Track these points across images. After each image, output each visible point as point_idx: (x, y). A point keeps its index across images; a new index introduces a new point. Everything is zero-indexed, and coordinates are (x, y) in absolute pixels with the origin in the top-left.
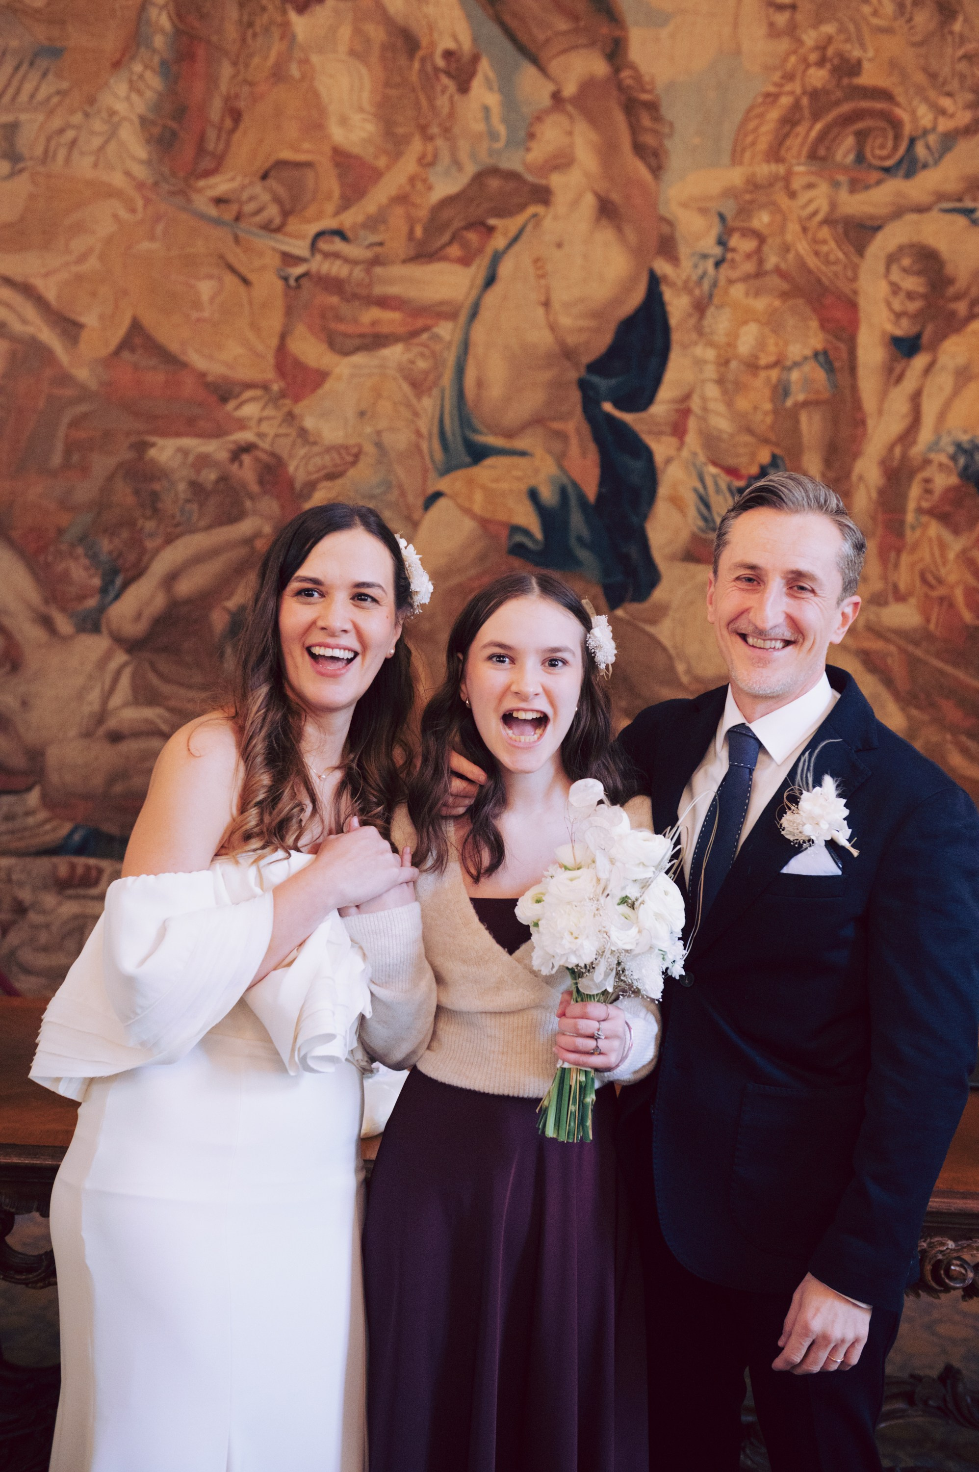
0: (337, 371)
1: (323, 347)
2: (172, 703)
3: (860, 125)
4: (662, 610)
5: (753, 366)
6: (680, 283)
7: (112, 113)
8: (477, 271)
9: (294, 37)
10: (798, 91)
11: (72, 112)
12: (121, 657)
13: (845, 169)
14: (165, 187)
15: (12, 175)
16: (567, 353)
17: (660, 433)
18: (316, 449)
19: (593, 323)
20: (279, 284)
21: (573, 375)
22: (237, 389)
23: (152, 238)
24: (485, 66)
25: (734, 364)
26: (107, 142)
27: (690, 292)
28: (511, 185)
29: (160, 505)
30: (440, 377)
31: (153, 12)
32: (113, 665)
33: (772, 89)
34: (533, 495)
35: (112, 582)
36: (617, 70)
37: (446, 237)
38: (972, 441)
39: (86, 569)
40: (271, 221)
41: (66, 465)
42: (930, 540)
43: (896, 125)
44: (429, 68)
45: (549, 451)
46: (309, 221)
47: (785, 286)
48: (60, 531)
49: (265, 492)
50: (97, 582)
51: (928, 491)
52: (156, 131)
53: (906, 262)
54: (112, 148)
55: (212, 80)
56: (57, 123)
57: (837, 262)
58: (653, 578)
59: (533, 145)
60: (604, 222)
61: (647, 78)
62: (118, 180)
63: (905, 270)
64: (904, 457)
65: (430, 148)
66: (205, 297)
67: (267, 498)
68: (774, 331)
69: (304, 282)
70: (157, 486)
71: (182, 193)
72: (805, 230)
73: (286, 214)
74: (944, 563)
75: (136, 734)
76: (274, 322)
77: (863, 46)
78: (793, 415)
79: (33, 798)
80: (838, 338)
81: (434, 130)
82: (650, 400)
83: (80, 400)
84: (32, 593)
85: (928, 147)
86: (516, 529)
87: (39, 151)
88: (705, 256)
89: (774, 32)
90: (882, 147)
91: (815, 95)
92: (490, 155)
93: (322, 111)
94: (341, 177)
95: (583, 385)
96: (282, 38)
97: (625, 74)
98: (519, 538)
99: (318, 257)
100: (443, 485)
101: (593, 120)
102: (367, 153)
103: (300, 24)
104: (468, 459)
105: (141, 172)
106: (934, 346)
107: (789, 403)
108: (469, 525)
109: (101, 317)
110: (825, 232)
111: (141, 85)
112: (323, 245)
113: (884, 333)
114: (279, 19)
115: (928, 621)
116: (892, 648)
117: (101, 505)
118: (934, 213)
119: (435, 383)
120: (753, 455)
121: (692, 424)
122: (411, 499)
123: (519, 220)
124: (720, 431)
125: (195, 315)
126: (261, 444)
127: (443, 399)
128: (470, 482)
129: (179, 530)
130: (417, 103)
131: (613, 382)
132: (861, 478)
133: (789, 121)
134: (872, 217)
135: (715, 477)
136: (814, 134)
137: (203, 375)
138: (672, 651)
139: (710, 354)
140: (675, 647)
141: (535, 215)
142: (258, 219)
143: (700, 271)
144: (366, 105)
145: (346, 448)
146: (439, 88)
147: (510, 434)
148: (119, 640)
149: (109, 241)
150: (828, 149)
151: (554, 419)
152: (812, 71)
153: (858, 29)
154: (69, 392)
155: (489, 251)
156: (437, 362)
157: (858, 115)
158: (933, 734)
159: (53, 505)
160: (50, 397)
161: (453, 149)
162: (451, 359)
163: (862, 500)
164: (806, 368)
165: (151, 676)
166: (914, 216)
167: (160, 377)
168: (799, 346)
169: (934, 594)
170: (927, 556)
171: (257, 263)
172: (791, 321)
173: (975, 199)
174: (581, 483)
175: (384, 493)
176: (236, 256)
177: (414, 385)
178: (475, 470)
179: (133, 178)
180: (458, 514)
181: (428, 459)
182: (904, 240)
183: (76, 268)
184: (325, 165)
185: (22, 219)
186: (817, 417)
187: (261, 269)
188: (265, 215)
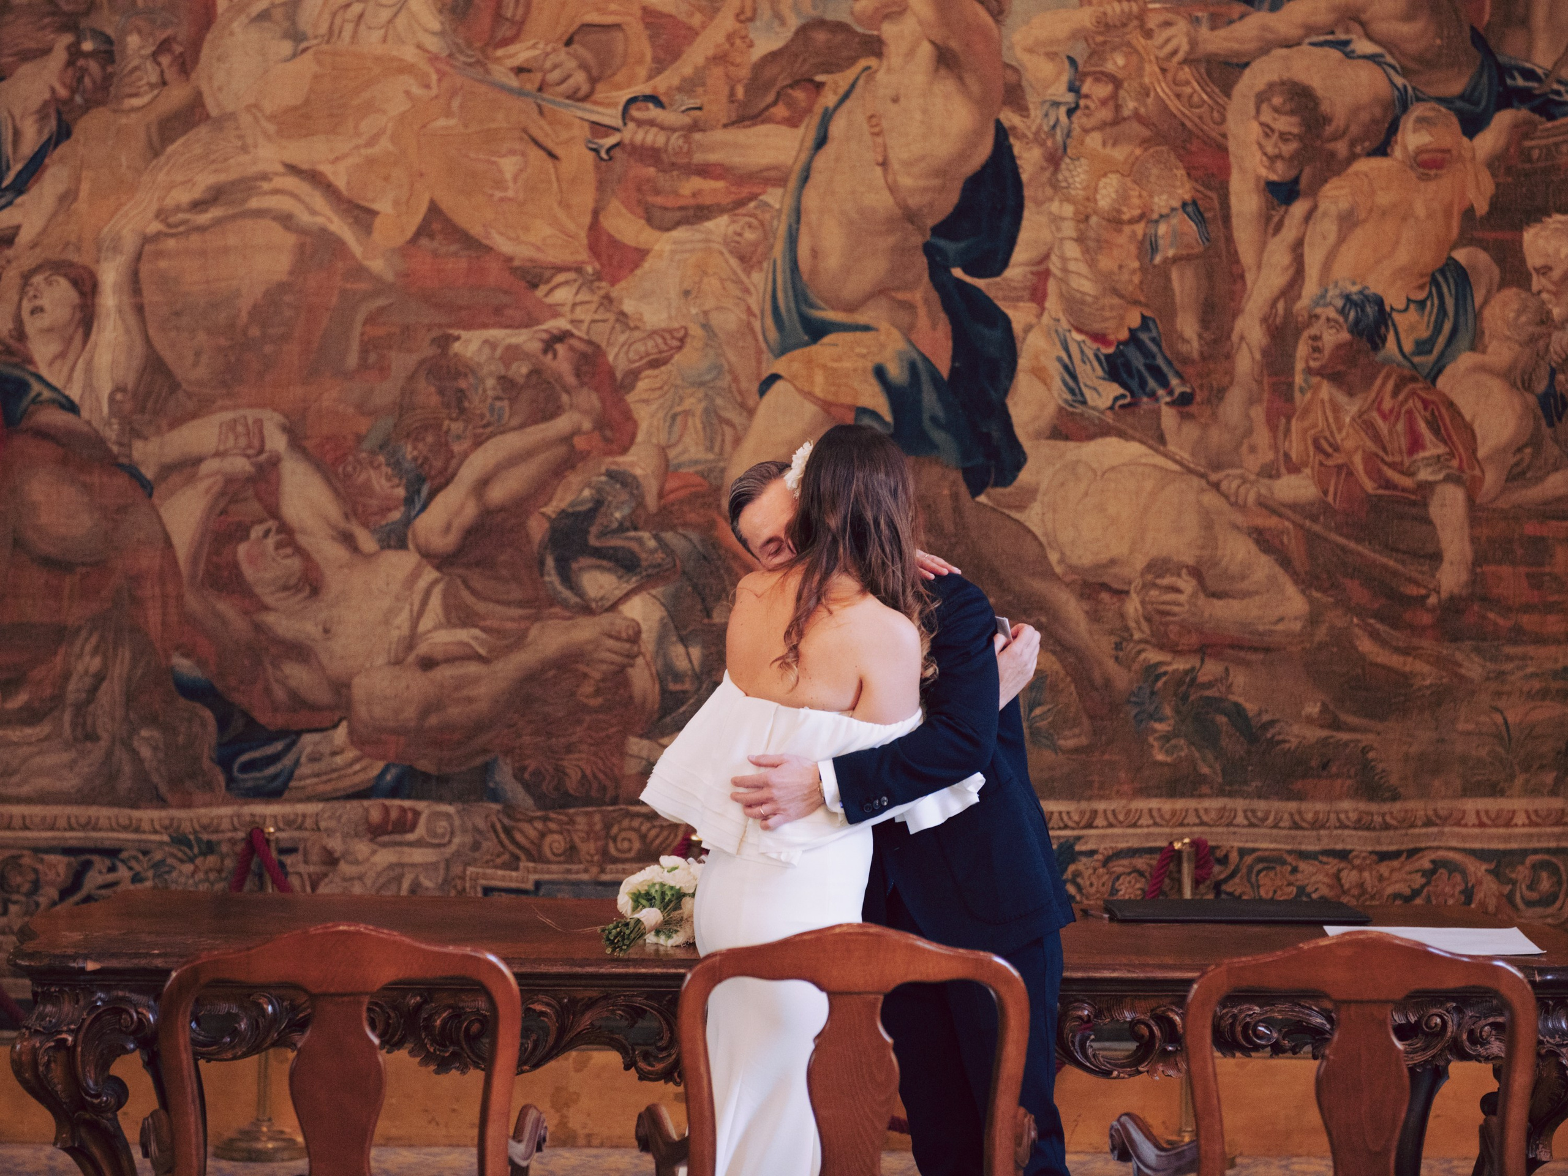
0: (657, 247)
1: (643, 222)
2: (488, 623)
4: (1031, 493)
5: (1115, 221)
6: (1030, 136)
8: (806, 132)
12: (430, 574)
14: (461, 58)
15: (294, 55)
16: (910, 216)
17: (1019, 299)
18: (637, 334)
19: (936, 182)
20: (589, 157)
21: (918, 240)
22: (547, 274)
23: (448, 114)
25: (1094, 220)
26: (396, 15)
27: (1042, 144)
28: (840, 38)
29: (467, 404)
30: (772, 247)
32: (422, 584)
34: (880, 373)
35: (418, 492)
37: (770, 98)
38: (1361, 292)
39: (389, 478)
40: (577, 90)
41: (363, 365)
42: (1322, 401)
45: (894, 324)
46: (619, 87)
47: (1146, 133)
49: (582, 384)
50: (401, 492)
51: (1316, 349)
53: (1277, 100)
54: (401, 21)
57: (1202, 103)
58: (1018, 459)
60: (943, 72)
62: (409, 54)
63: (1276, 110)
64: (1288, 312)
66: (508, 176)
67: (585, 390)
68: (1135, 182)
69: (617, 153)
70: (463, 384)
71: (480, 63)
72: (1164, 71)
73: (593, 81)
74: (1340, 430)
75: (450, 660)
76: (585, 198)
78: (1163, 272)
79: (340, 734)
80: (1207, 186)
82: (1005, 264)
83: (375, 294)
84: (332, 510)
86: (863, 411)
87: (323, 29)
88: (1056, 104)
92: (815, 8)
94: (652, 38)
95: (929, 250)
98: (867, 421)
99: (631, 125)
100: (780, 366)
102: (679, 12)
104: (805, 338)
105: (433, 44)
106: (1314, 191)
107: (1158, 259)
108: (810, 410)
109: (396, 203)
110: (1186, 73)
112: (635, 113)
113: (1258, 178)
115: (1326, 493)
116: (1287, 523)
117: (403, 407)
118: (1305, 47)
119: (765, 257)
120: (1122, 318)
121: (1052, 286)
122: (744, 385)
123: (851, 74)
124: (1084, 293)
125: (498, 194)
126: (576, 332)
127: (774, 271)
128: (809, 362)
129: (490, 429)
131: (962, 245)
132: (1242, 338)
134: (1238, 54)
135: (1080, 344)
137: (510, 259)
138: (1043, 539)
139: (1068, 210)
140: (1046, 534)
141: (868, 68)
143: (1052, 120)
145: (670, 331)
147: (851, 308)
148: (427, 555)
149: (402, 118)
151: (898, 289)
154: (363, 286)
155: (818, 109)
156: (767, 233)
158: (1336, 618)
159: (351, 410)
160: (343, 291)
161: (774, 4)
162: (782, 230)
163: (1245, 363)
164: (1174, 221)
165: (465, 594)
166: (1284, 52)
167: (463, 264)
168: (1164, 197)
169: (1330, 463)
170: (1321, 423)
171: (564, 135)
172: (1155, 171)
173: (1347, 31)
174: (933, 360)
175: (713, 380)
176: (541, 129)
177: (742, 259)
178: (814, 349)
179: (427, 51)
180: (799, 398)
181: (760, 338)
182: (1275, 78)
183: (369, 151)
184: (635, 27)
185: (307, 102)
186: (1189, 273)
187: (569, 141)
188: (571, 83)
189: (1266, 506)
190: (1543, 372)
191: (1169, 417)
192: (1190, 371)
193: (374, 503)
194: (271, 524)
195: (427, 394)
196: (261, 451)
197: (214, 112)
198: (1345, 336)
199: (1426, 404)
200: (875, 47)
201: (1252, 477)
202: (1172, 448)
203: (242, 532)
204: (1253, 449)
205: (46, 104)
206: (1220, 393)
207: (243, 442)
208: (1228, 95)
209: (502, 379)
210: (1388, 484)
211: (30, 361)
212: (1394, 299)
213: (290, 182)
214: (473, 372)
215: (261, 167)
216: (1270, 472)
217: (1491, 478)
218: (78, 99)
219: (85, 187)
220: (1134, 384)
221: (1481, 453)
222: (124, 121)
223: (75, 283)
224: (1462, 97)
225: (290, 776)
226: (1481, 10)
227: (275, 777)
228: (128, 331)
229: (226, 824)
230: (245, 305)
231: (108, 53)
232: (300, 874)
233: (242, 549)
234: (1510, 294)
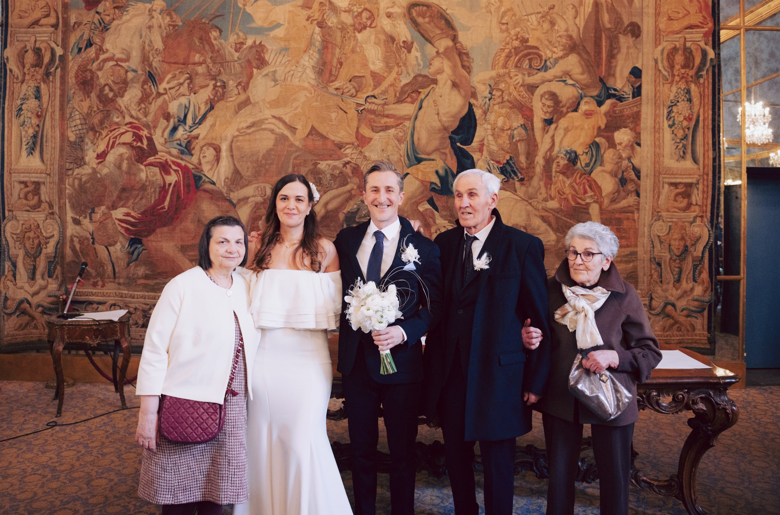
0: (375, 138)
1: (371, 131)
3: (530, 57)
5: (502, 130)
6: (478, 106)
7: (304, 65)
8: (417, 105)
9: (357, 40)
10: (511, 48)
11: (292, 66)
13: (526, 70)
14: (320, 86)
16: (445, 129)
17: (475, 152)
18: (369, 162)
19: (452, 119)
20: (356, 112)
21: (447, 135)
23: (317, 101)
24: (415, 45)
25: (496, 129)
26: (302, 74)
27: (482, 108)
28: (425, 79)
29: (322, 182)
31: (315, 36)
33: (503, 47)
34: (437, 172)
36: (455, 44)
37: (406, 95)
38: (570, 150)
40: (353, 94)
42: (560, 181)
43: (540, 56)
44: (399, 46)
45: (441, 159)
46: (364, 93)
47: (511, 105)
49: (354, 176)
51: (558, 166)
52: (317, 70)
53: (547, 96)
54: (304, 75)
55: (333, 54)
56: (288, 69)
57: (526, 98)
59: (431, 67)
60: (454, 89)
61: (465, 46)
62: (306, 85)
63: (547, 99)
64: (550, 155)
65: (400, 69)
66: (333, 118)
67: (355, 178)
68: (508, 119)
69: (364, 111)
70: (321, 176)
71: (326, 87)
72: (515, 88)
73: (357, 92)
74: (565, 188)
76: (355, 124)
77: (529, 34)
78: (516, 144)
81: (401, 64)
82: (472, 142)
83: (296, 151)
85: (551, 63)
86: (432, 183)
87: (283, 78)
88: (486, 97)
89: (502, 31)
90: (537, 63)
91: (515, 48)
92: (418, 71)
93: (367, 60)
95: (450, 138)
96: (354, 40)
97: (457, 45)
98: (433, 186)
99: (368, 104)
100: (408, 171)
101: (449, 59)
102: (381, 72)
103: (359, 36)
104: (416, 163)
105: (313, 82)
106: (557, 122)
107: (514, 140)
108: (417, 183)
109: (302, 126)
110: (522, 89)
111: (312, 57)
112: (368, 100)
113: (542, 118)
115: (561, 206)
118: (554, 82)
119: (405, 140)
120: (504, 157)
121: (485, 148)
123: (428, 89)
124: (493, 150)
125: (330, 123)
127: (407, 144)
128: (417, 170)
129: (328, 189)
130: (396, 57)
131: (459, 137)
133: (508, 57)
134: (536, 84)
135: (493, 164)
136: (516, 60)
137: (334, 141)
139: (489, 127)
141: (433, 88)
142: (349, 94)
143: (484, 102)
144: (380, 58)
145: (379, 161)
146: (402, 52)
147: (429, 154)
149: (304, 102)
150: (521, 64)
151: (442, 149)
152: (514, 42)
153: (527, 29)
154: (293, 149)
155: (419, 99)
156: (405, 133)
157: (529, 54)
160: (288, 150)
161: (407, 70)
162: (409, 133)
163: (538, 169)
164: (519, 130)
166: (548, 83)
167: (321, 143)
168: (516, 123)
169: (562, 197)
170: (560, 186)
171: (349, 106)
172: (513, 116)
173: (566, 77)
174: (452, 168)
176: (342, 105)
177: (398, 141)
178: (419, 166)
179: (311, 84)
180: (414, 179)
181: (403, 163)
182: (546, 90)
183: (294, 112)
184: (369, 76)
185: (278, 99)
186: (523, 144)
187: (351, 108)
188: (351, 92)
190: (620, 172)
191: (517, 184)
192: (523, 171)
196: (265, 195)
197: (252, 101)
198: (566, 162)
199: (588, 181)
200: (435, 82)
201: (541, 201)
202: (518, 193)
203: (260, 218)
204: (541, 194)
205: (207, 100)
206: (531, 178)
207: (260, 193)
208: (533, 95)
209: (331, 175)
210: (578, 203)
211: (202, 171)
212: (579, 151)
213: (274, 121)
214: (323, 172)
215: (265, 117)
216: (545, 200)
217: (606, 202)
218: (216, 99)
219: (218, 123)
220: (508, 175)
221: (604, 194)
222: (228, 104)
223: (215, 149)
224: (597, 96)
226: (602, 72)
228: (229, 162)
230: (261, 155)
231: (224, 86)
233: (260, 222)
234: (611, 150)
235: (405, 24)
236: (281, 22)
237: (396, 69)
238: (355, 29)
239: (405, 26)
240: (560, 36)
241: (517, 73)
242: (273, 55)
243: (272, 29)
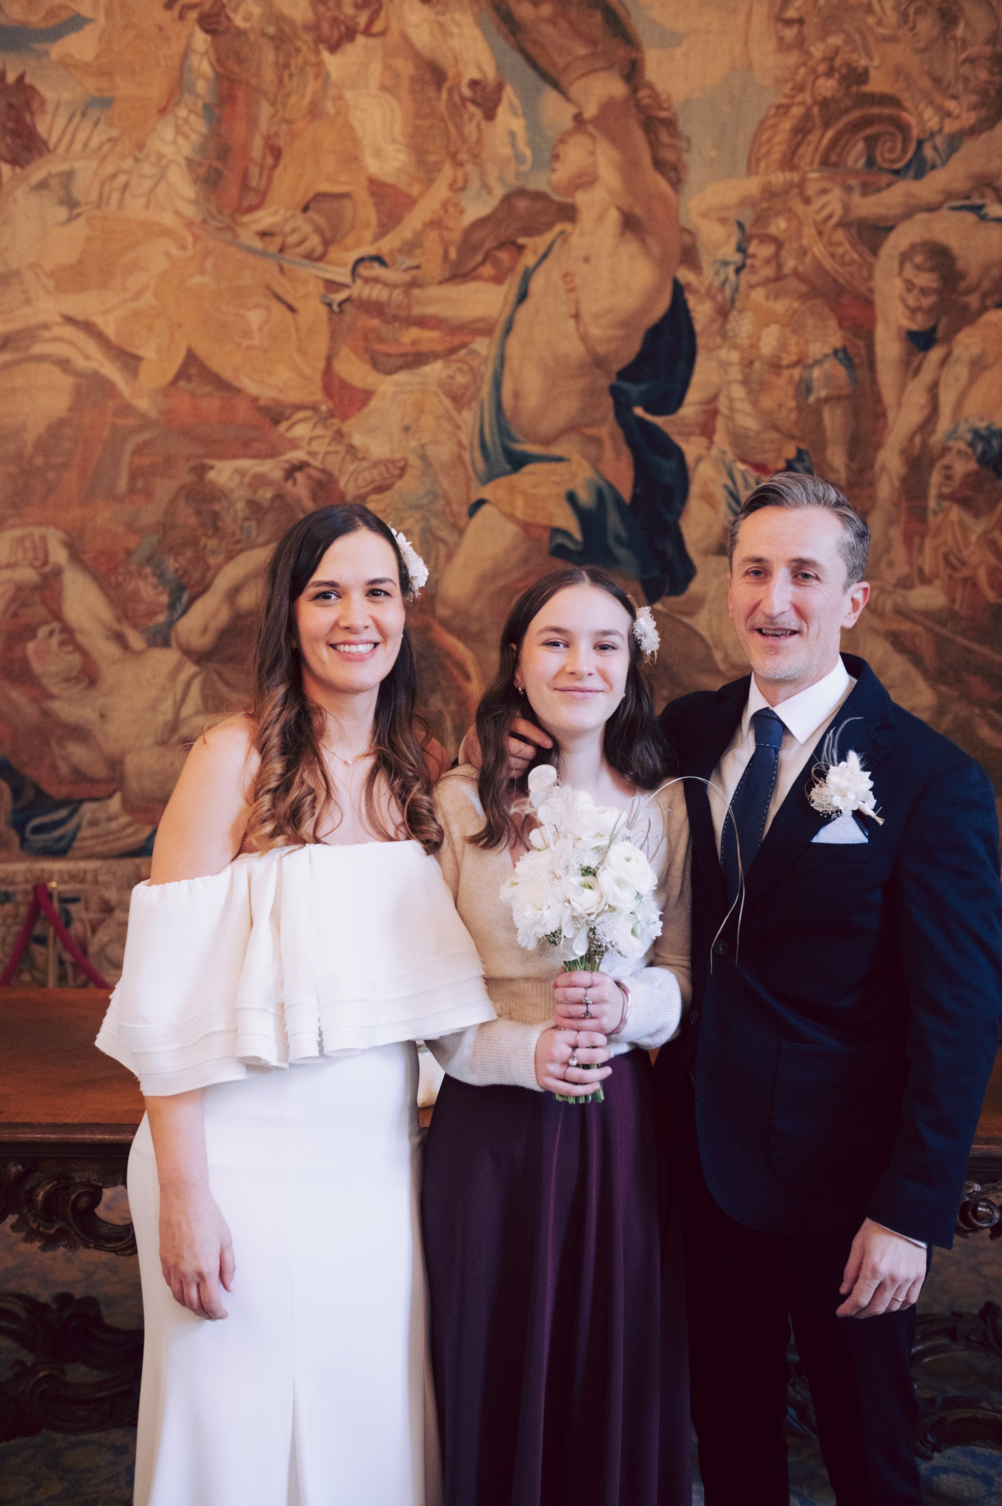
0: (381, 389)
1: (368, 367)
3: (869, 131)
4: (699, 603)
5: (775, 366)
6: (703, 290)
7: (160, 156)
8: (511, 286)
9: (327, 75)
10: (809, 101)
11: (123, 157)
12: (190, 669)
13: (856, 173)
14: (213, 223)
15: (70, 220)
16: (599, 362)
17: (690, 434)
18: (364, 464)
19: (621, 333)
20: (323, 310)
21: (604, 382)
22: (288, 412)
23: (202, 272)
24: (509, 93)
25: (757, 365)
26: (156, 185)
27: (713, 298)
28: (538, 206)
29: (220, 524)
30: (479, 389)
31: (195, 60)
32: (184, 676)
33: (784, 101)
34: (571, 498)
35: (179, 599)
36: (635, 90)
37: (479, 258)
38: (988, 428)
39: (155, 587)
40: (313, 251)
41: (132, 490)
42: (952, 523)
43: (903, 128)
44: (456, 97)
45: (585, 456)
46: (347, 249)
47: (804, 288)
48: (129, 553)
50: (165, 599)
51: (948, 478)
52: (202, 171)
53: (918, 259)
54: (161, 190)
55: (252, 121)
56: (109, 168)
57: (853, 262)
58: (688, 571)
59: (558, 165)
60: (628, 235)
61: (663, 97)
62: (168, 219)
63: (918, 268)
64: (924, 444)
65: (460, 173)
66: (255, 326)
68: (794, 332)
69: (347, 307)
70: (217, 507)
71: (229, 228)
72: (820, 233)
73: (327, 243)
74: (967, 546)
76: (321, 346)
77: (869, 55)
78: (816, 411)
79: (115, 803)
80: (856, 335)
81: (463, 156)
82: (679, 403)
83: (141, 428)
84: (106, 613)
85: (935, 148)
86: (556, 531)
87: (94, 197)
88: (726, 264)
89: (783, 46)
90: (892, 150)
91: (825, 104)
92: (518, 178)
93: (356, 143)
94: (377, 205)
95: (615, 391)
96: (317, 77)
97: (642, 93)
98: (560, 540)
99: (359, 282)
100: (486, 492)
101: (613, 139)
102: (400, 183)
103: (332, 62)
104: (508, 467)
105: (190, 211)
106: (949, 339)
107: (812, 399)
108: (511, 529)
109: (158, 350)
110: (839, 235)
111: (186, 128)
112: (363, 271)
113: (900, 328)
114: (313, 59)
115: (953, 601)
116: (920, 629)
117: (165, 527)
118: (944, 212)
119: (474, 396)
120: (779, 451)
121: (720, 424)
122: (456, 507)
123: (548, 237)
124: (746, 429)
125: (245, 343)
126: (313, 462)
128: (512, 489)
129: (240, 545)
130: (447, 132)
131: (642, 387)
132: (883, 468)
133: (801, 131)
134: (885, 218)
135: (743, 473)
136: (825, 142)
137: (255, 400)
138: (710, 641)
139: (735, 356)
140: (713, 637)
141: (562, 232)
142: (300, 250)
143: (722, 278)
144: (399, 137)
145: (393, 462)
146: (466, 117)
147: (547, 442)
148: (188, 652)
149: (162, 278)
150: (839, 155)
151: (588, 425)
152: (821, 81)
153: (864, 38)
154: (131, 422)
155: (520, 268)
156: (475, 376)
157: (867, 121)
158: (961, 710)
159: (121, 529)
160: (114, 427)
161: (483, 175)
162: (488, 373)
163: (885, 490)
164: (827, 366)
165: (220, 685)
166: (924, 216)
167: (216, 403)
168: (819, 345)
169: (958, 575)
170: (950, 540)
171: (302, 291)
172: (810, 322)
173: (982, 196)
174: (616, 485)
175: (430, 502)
176: (282, 286)
177: (454, 399)
178: (515, 477)
179: (183, 217)
180: (501, 519)
181: (470, 469)
182: (916, 238)
183: (133, 305)
184: (362, 195)
185: (80, 261)
186: (839, 411)
187: (306, 296)
188: (307, 246)
189: (901, 613)
193: (142, 608)
194: (55, 625)
195: (186, 515)
196: (45, 563)
198: (973, 465)
200: (569, 213)
201: (890, 588)
203: (30, 632)
204: (891, 564)
207: (30, 555)
209: (250, 502)
213: (68, 332)
214: (225, 496)
215: (41, 318)
216: (905, 584)
225: (73, 838)
227: (61, 838)
229: (20, 878)
230: (30, 437)
232: (82, 920)
233: (31, 646)
235: (479, 23)
236: (85, 10)
237: (448, 172)
238: (319, 40)
239: (476, 32)
240: (970, 60)
241: (824, 184)
242: (61, 121)
243: (56, 33)
